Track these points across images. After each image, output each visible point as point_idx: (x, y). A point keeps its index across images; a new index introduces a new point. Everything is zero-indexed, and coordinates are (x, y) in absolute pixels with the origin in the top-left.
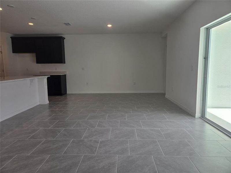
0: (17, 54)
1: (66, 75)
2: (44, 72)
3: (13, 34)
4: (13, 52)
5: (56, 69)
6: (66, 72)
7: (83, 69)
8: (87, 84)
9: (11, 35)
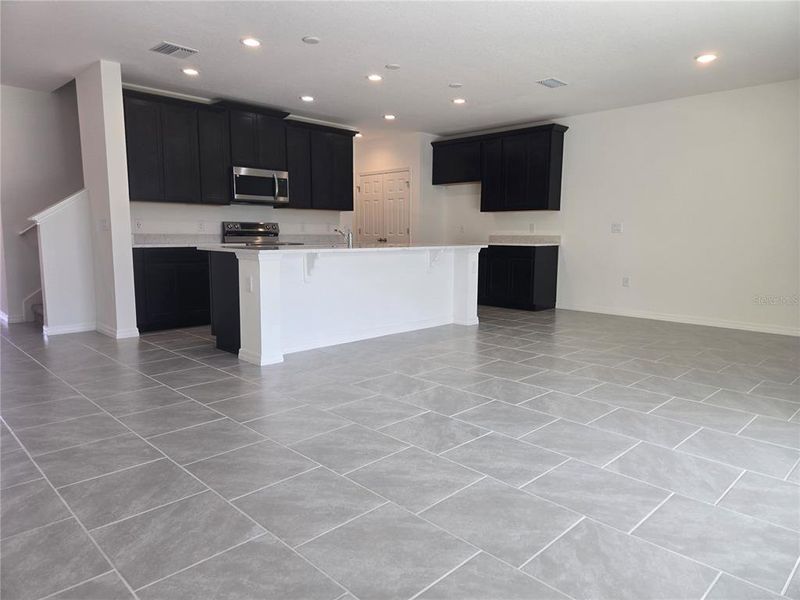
0: (443, 188)
1: (557, 247)
2: (500, 236)
3: (439, 134)
4: (435, 182)
5: (532, 228)
6: (559, 237)
7: (616, 228)
8: (626, 282)
9: (433, 137)
